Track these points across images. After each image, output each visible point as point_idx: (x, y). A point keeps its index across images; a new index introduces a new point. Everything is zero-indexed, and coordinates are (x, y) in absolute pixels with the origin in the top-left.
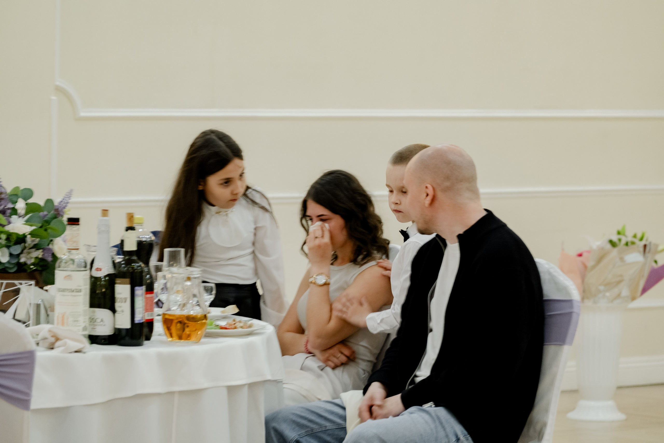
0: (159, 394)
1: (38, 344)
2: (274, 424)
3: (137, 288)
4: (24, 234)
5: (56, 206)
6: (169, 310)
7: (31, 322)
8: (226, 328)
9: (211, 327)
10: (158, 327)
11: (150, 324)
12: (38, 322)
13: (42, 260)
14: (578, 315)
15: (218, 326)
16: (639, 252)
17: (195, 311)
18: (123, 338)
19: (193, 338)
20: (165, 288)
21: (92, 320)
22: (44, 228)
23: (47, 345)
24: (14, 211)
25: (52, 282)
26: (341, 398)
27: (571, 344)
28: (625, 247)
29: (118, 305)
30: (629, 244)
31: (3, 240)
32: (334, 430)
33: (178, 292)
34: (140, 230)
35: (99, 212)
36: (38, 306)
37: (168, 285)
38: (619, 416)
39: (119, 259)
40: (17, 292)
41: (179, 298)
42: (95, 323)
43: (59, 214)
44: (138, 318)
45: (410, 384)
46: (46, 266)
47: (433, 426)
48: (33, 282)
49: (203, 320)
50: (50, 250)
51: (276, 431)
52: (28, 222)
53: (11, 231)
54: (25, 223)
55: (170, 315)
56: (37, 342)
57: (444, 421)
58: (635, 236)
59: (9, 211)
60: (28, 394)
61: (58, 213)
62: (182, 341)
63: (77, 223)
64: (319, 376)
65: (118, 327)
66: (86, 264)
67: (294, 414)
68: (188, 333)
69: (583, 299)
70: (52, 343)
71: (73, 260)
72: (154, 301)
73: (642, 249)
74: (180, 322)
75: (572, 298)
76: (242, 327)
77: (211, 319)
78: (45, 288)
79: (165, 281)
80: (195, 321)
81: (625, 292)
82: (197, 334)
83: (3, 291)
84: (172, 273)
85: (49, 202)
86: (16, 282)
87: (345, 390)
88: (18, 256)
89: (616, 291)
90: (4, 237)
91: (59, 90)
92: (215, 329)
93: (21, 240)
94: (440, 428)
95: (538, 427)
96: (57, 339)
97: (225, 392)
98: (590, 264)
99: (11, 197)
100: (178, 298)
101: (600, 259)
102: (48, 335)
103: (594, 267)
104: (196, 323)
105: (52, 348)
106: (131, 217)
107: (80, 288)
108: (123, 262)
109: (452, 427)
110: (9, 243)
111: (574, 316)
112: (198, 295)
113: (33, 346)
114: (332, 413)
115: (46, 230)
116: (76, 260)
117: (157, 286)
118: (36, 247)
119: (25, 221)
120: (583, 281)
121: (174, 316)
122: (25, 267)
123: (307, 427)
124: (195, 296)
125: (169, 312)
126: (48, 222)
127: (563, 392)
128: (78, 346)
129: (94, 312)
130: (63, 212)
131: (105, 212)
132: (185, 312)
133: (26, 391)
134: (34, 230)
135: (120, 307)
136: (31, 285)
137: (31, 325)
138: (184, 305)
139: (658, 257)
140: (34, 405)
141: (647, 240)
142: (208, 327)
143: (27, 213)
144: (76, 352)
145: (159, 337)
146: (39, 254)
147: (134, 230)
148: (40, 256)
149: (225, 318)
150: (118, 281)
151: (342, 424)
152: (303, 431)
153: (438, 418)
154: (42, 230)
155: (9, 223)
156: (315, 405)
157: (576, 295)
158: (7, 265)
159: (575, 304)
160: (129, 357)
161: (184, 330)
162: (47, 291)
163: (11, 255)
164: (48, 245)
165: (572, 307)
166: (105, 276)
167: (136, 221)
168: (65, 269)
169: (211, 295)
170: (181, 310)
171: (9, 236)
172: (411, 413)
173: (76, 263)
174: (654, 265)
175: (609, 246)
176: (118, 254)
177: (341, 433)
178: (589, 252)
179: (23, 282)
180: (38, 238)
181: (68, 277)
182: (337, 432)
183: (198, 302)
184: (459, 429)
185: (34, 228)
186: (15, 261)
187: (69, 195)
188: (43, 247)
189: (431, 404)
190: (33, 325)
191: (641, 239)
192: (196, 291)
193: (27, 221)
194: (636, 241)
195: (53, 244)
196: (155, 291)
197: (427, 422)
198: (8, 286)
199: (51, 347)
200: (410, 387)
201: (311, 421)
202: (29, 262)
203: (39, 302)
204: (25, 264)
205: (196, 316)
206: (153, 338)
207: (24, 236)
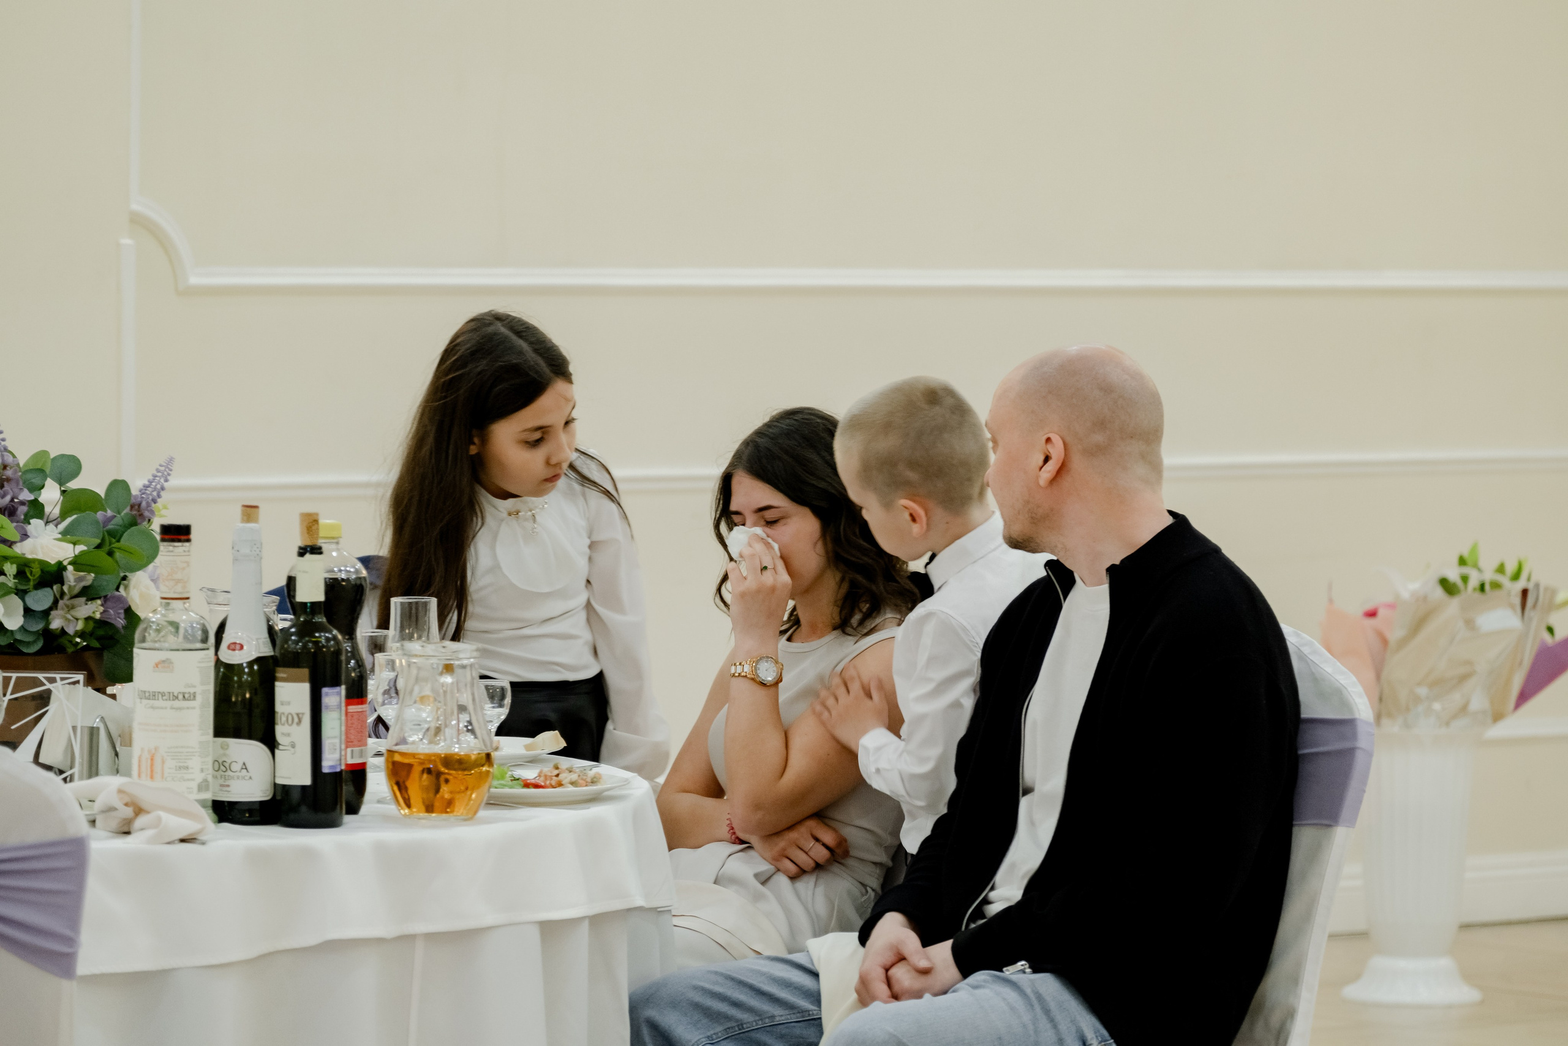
0: (380, 941)
1: (93, 822)
2: (651, 1013)
3: (325, 690)
4: (60, 563)
5: (136, 496)
6: (403, 741)
7: (76, 770)
8: (537, 786)
9: (502, 782)
10: (377, 783)
11: (358, 775)
12: (93, 771)
13: (102, 623)
14: (1370, 755)
15: (518, 779)
16: (1512, 607)
17: (465, 746)
18: (294, 809)
19: (460, 809)
20: (393, 691)
21: (221, 766)
22: (106, 548)
23: (114, 824)
24: (36, 509)
25: (127, 677)
26: (808, 951)
27: (1352, 823)
28: (1478, 595)
29: (280, 730)
30: (1487, 587)
31: (11, 578)
32: (793, 1024)
33: (423, 699)
34: (332, 553)
35: (238, 511)
36: (93, 732)
37: (400, 684)
38: (1465, 994)
39: (283, 622)
40: (44, 699)
41: (426, 714)
42: (229, 773)
43: (141, 515)
44: (330, 762)
45: (972, 919)
46: (111, 638)
47: (1027, 1018)
48: (80, 677)
49: (483, 766)
50: (121, 600)
51: (654, 1027)
52: (67, 535)
53: (29, 556)
54: (60, 536)
55: (402, 754)
56: (92, 818)
57: (1052, 1006)
58: (1501, 569)
59: (23, 509)
60: (71, 941)
61: (138, 514)
62: (434, 815)
63: (183, 538)
64: (757, 898)
65: (280, 781)
66: (205, 632)
67: (696, 988)
68: (447, 796)
69: (1378, 717)
70: (125, 819)
71: (175, 626)
72: (369, 721)
73: (1517, 600)
74: (429, 771)
75: (1357, 716)
76: (573, 783)
77: (502, 765)
78: (110, 690)
79: (392, 675)
80: (464, 770)
81: (1479, 702)
82: (470, 799)
83: (9, 697)
84: (408, 655)
85: (118, 486)
86: (41, 676)
87: (820, 931)
88: (46, 614)
89: (1456, 698)
90: (10, 569)
91: (138, 222)
92: (511, 787)
93: (52, 576)
94: (1044, 1023)
95: (1275, 1019)
96: (139, 811)
97: (535, 933)
98: (1395, 635)
99: (29, 476)
100: (424, 715)
101: (1418, 624)
102: (118, 803)
103: (1403, 642)
104: (466, 773)
105: (128, 833)
106: (311, 523)
107: (192, 690)
108: (293, 630)
109: (1073, 1021)
110: (25, 585)
111: (1359, 757)
112: (471, 707)
113: (84, 829)
114: (787, 984)
115: (110, 554)
116: (182, 625)
117: (375, 686)
118: (88, 593)
119: (60, 533)
120: (1378, 677)
121: (414, 755)
122: (64, 641)
123: (728, 1018)
124: (462, 708)
125: (402, 748)
126: (115, 535)
127: (1332, 936)
128: (187, 827)
129: (225, 747)
130: (152, 512)
131: (250, 511)
132: (441, 748)
133: (67, 932)
134: (82, 553)
135: (288, 735)
136: (78, 682)
137: (76, 777)
138: (438, 730)
139: (1554, 620)
140: (84, 966)
141: (1529, 579)
142: (495, 783)
143: (64, 515)
144: (183, 841)
145: (379, 805)
146: (95, 609)
147: (321, 553)
148: (98, 616)
149: (533, 761)
150: (281, 673)
151: (812, 1010)
152: (719, 1029)
153: (1040, 998)
154: (102, 554)
155: (25, 536)
156: (748, 967)
157: (1362, 708)
158: (18, 637)
159: (1361, 730)
160: (309, 854)
161: (437, 791)
162: (113, 697)
163: (28, 611)
164: (117, 589)
165: (1354, 736)
166: (250, 664)
167: (322, 533)
168: (157, 645)
169: (501, 706)
170: (430, 742)
171: (24, 568)
172: (975, 987)
173: (181, 631)
174: (1546, 636)
175: (1439, 592)
176: (281, 610)
177: (809, 1033)
178: (1391, 606)
179: (58, 676)
180: (89, 572)
181: (164, 665)
182: (798, 1030)
183: (470, 722)
184: (1090, 1025)
185: (81, 548)
186: (38, 626)
187: (165, 471)
188: (103, 594)
189: (1021, 964)
190: (81, 778)
191: (1516, 577)
192: (465, 698)
193: (65, 533)
194: (1504, 580)
195: (126, 587)
196: (370, 697)
197: (1012, 1009)
198: (20, 685)
199: (126, 830)
200: (973, 926)
201: (736, 1004)
202: (70, 630)
203: (97, 723)
204: (63, 632)
205: (468, 756)
206: (364, 809)
207: (61, 568)
